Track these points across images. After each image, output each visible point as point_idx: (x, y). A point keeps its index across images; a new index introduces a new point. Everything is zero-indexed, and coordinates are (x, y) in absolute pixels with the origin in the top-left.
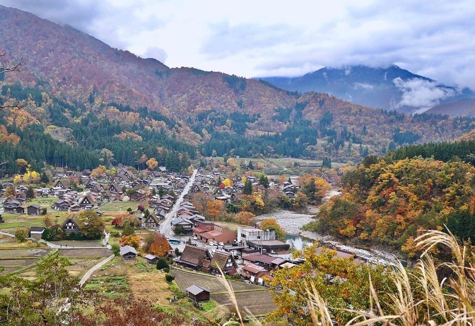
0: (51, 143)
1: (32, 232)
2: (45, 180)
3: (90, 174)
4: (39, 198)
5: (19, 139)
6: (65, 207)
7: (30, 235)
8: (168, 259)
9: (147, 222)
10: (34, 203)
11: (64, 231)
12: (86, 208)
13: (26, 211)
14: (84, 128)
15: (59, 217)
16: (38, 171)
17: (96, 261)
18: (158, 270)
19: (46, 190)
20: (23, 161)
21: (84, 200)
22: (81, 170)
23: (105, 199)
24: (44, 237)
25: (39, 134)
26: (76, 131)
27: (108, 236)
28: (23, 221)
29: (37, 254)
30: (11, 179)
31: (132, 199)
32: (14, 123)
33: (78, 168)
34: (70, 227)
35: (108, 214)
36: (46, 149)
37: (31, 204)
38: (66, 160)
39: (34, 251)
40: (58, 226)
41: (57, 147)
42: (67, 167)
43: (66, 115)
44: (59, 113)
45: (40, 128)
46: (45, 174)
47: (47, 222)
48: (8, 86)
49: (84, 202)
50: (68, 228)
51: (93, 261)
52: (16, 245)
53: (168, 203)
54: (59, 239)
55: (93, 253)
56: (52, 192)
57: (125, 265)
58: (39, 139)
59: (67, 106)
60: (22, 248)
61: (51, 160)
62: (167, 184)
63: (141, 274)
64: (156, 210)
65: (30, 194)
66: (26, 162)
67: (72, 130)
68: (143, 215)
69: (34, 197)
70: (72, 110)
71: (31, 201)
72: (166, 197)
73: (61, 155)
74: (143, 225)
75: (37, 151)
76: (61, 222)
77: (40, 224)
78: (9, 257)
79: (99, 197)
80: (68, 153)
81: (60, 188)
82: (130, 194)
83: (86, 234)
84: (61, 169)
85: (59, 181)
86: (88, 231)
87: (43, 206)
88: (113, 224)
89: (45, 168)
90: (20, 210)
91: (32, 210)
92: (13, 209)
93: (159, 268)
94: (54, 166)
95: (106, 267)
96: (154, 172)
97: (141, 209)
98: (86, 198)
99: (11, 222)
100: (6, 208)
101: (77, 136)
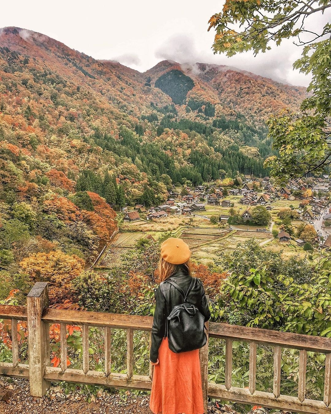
0: (243, 159)
1: (221, 218)
2: (237, 183)
3: (269, 180)
4: (232, 196)
5: (222, 156)
6: (247, 202)
7: (220, 219)
8: (314, 244)
9: (304, 215)
10: (227, 199)
11: (242, 219)
12: (261, 204)
13: (221, 204)
14: (267, 147)
15: (241, 209)
16: (233, 177)
17: (261, 240)
18: (304, 251)
19: (236, 191)
20: (223, 171)
21: (261, 198)
22: (263, 177)
23: (277, 198)
24: (229, 222)
25: (235, 152)
26: (261, 149)
27: (273, 223)
28: (218, 210)
29: (223, 233)
30: (215, 182)
31: (297, 199)
32: (219, 145)
33: (261, 175)
34: (247, 216)
35: (276, 208)
36: (239, 163)
37: (225, 199)
38: (253, 170)
39: (221, 231)
40: (238, 215)
41: (247, 161)
42: (253, 175)
43: (255, 138)
44: (250, 137)
45: (236, 149)
46: (236, 180)
47: (232, 212)
48: (217, 120)
49: (261, 200)
50: (245, 217)
51: (259, 240)
52: (210, 226)
53: (325, 203)
54: (239, 224)
55: (260, 235)
56: (240, 192)
57: (280, 245)
58: (235, 156)
59: (256, 132)
60: (214, 228)
61: (242, 170)
62: (327, 188)
63: (291, 252)
64: (313, 208)
65: (225, 194)
66: (224, 171)
67: (258, 149)
68: (303, 210)
69: (228, 195)
70: (260, 135)
71: (225, 197)
72: (323, 198)
73: (249, 166)
74: (301, 218)
75: (233, 164)
76: (241, 213)
77: (227, 213)
78: (205, 234)
79: (272, 196)
80: (254, 166)
81: (246, 189)
82: (296, 195)
83: (257, 222)
84: (248, 177)
85: (246, 185)
86: (259, 220)
87: (232, 201)
88: (278, 215)
89: (237, 176)
90: (217, 203)
91: (225, 204)
92: (213, 202)
93: (305, 249)
94: (244, 174)
95: (266, 246)
96: (319, 179)
97: (302, 206)
98: (262, 197)
99: (210, 211)
100: (209, 202)
101: (262, 153)
